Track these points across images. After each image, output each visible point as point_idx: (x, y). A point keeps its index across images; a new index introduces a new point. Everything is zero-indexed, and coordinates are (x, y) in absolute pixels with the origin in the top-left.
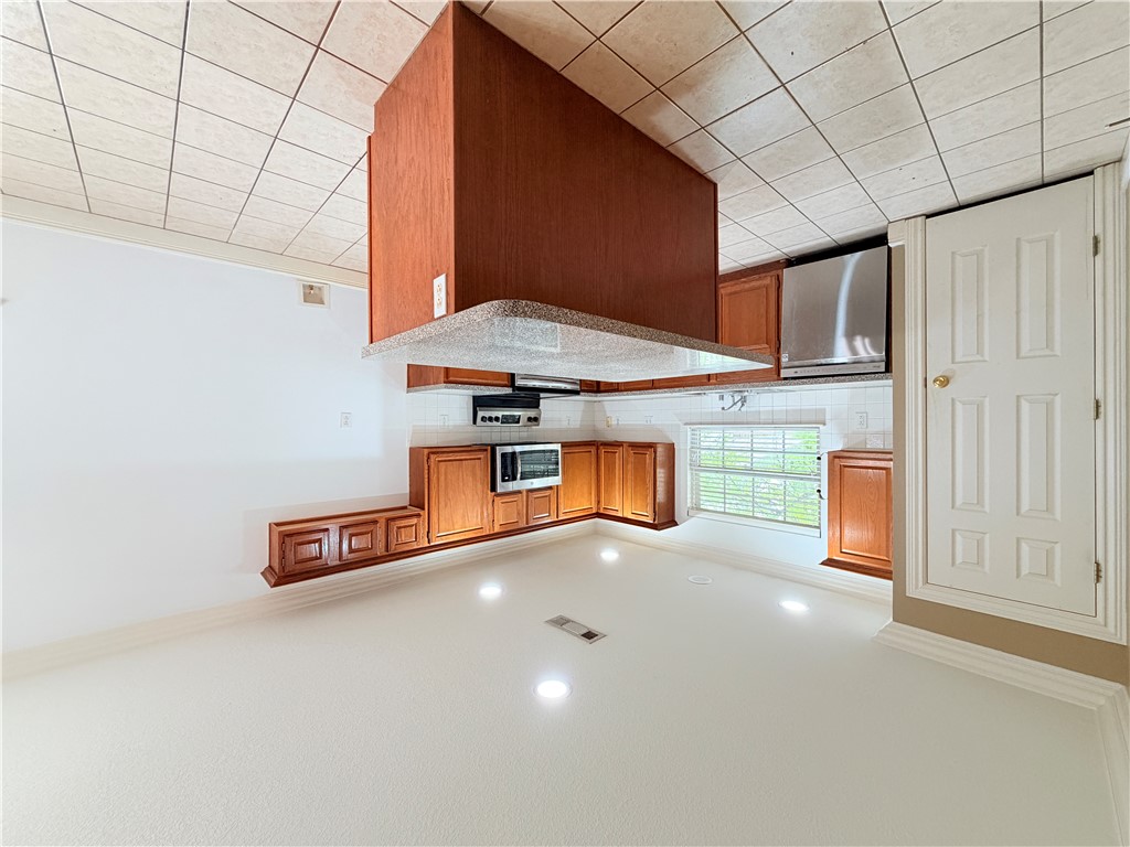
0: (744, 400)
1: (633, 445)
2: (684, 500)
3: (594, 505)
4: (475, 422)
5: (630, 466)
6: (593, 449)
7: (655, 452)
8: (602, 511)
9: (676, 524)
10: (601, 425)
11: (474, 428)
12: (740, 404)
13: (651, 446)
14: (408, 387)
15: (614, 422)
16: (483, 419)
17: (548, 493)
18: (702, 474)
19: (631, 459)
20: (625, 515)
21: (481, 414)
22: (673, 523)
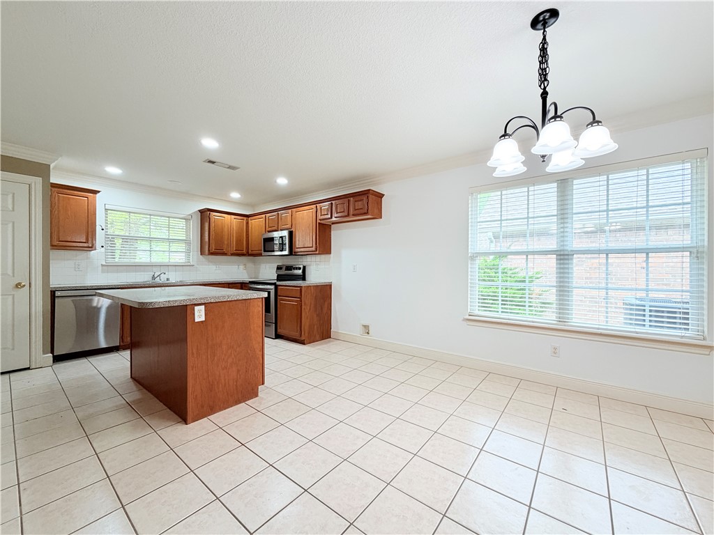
0: (154, 278)
1: (224, 254)
2: (195, 224)
3: (250, 221)
4: (304, 267)
5: (226, 243)
6: (250, 252)
7: (209, 250)
8: (245, 218)
9: (199, 211)
10: (250, 265)
11: (305, 264)
12: (156, 276)
13: (211, 253)
14: (331, 285)
15: (242, 267)
16: (300, 269)
17: (270, 229)
18: (185, 238)
19: (225, 246)
20: (229, 216)
21: (300, 272)
22: (202, 212)
